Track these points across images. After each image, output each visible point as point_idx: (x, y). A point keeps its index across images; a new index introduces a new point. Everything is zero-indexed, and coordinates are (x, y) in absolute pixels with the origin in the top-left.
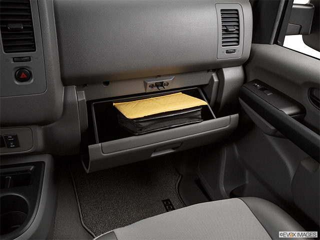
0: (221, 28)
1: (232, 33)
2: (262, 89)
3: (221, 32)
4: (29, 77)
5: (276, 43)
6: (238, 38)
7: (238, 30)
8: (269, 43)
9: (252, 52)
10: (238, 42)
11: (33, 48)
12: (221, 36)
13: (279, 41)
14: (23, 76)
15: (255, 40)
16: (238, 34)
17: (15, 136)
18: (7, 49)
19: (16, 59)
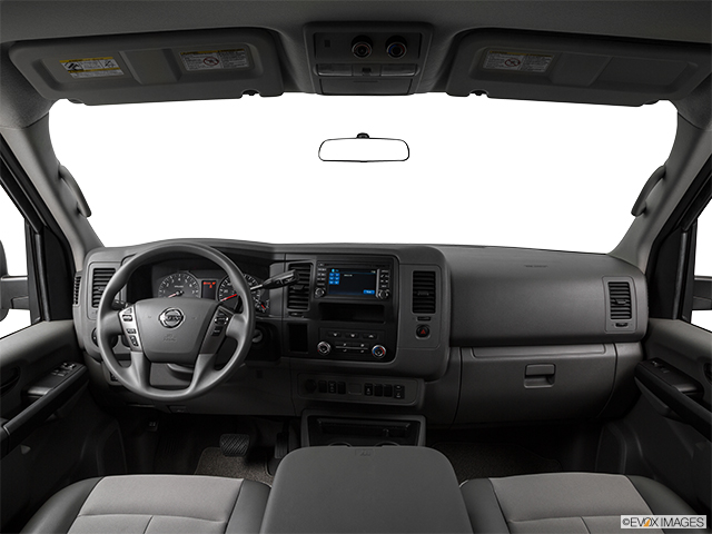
0: (609, 301)
1: (622, 305)
3: (609, 305)
4: (427, 333)
5: (679, 318)
6: (630, 311)
7: (630, 303)
8: (671, 318)
10: (630, 315)
11: (433, 310)
12: (609, 309)
13: (684, 316)
14: (423, 332)
15: (652, 315)
16: (630, 307)
17: (403, 387)
18: (415, 310)
19: (420, 319)
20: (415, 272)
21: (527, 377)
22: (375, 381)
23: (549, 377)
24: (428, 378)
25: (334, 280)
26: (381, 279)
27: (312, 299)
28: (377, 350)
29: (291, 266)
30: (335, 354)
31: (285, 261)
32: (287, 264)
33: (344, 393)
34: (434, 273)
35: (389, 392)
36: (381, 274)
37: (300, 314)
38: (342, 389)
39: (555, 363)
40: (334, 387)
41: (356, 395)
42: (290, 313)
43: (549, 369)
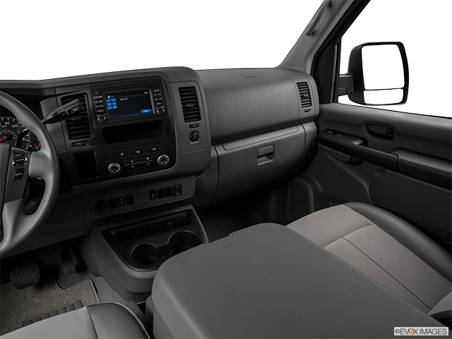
0: (299, 96)
1: (306, 98)
2: (334, 134)
3: (300, 98)
4: (198, 137)
5: (333, 102)
7: (309, 95)
8: (330, 103)
9: (320, 110)
10: (311, 104)
11: (199, 118)
12: (300, 101)
13: (335, 100)
14: (195, 137)
15: (321, 102)
16: (310, 98)
17: (180, 186)
18: (186, 120)
19: (191, 126)
20: (180, 89)
21: (259, 157)
22: (157, 187)
23: (269, 155)
24: (197, 174)
25: (112, 105)
26: (154, 98)
27: (94, 126)
28: (162, 160)
29: (63, 99)
30: (125, 171)
31: (56, 95)
32: (59, 98)
33: (133, 203)
34: (193, 87)
35: (170, 192)
36: (154, 93)
37: (83, 143)
38: (130, 200)
39: (273, 144)
40: (124, 200)
41: (143, 202)
42: (74, 144)
43: (270, 149)
